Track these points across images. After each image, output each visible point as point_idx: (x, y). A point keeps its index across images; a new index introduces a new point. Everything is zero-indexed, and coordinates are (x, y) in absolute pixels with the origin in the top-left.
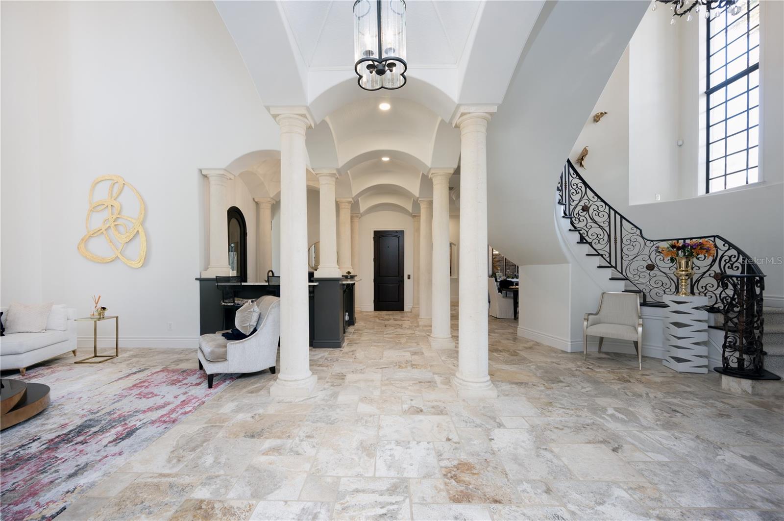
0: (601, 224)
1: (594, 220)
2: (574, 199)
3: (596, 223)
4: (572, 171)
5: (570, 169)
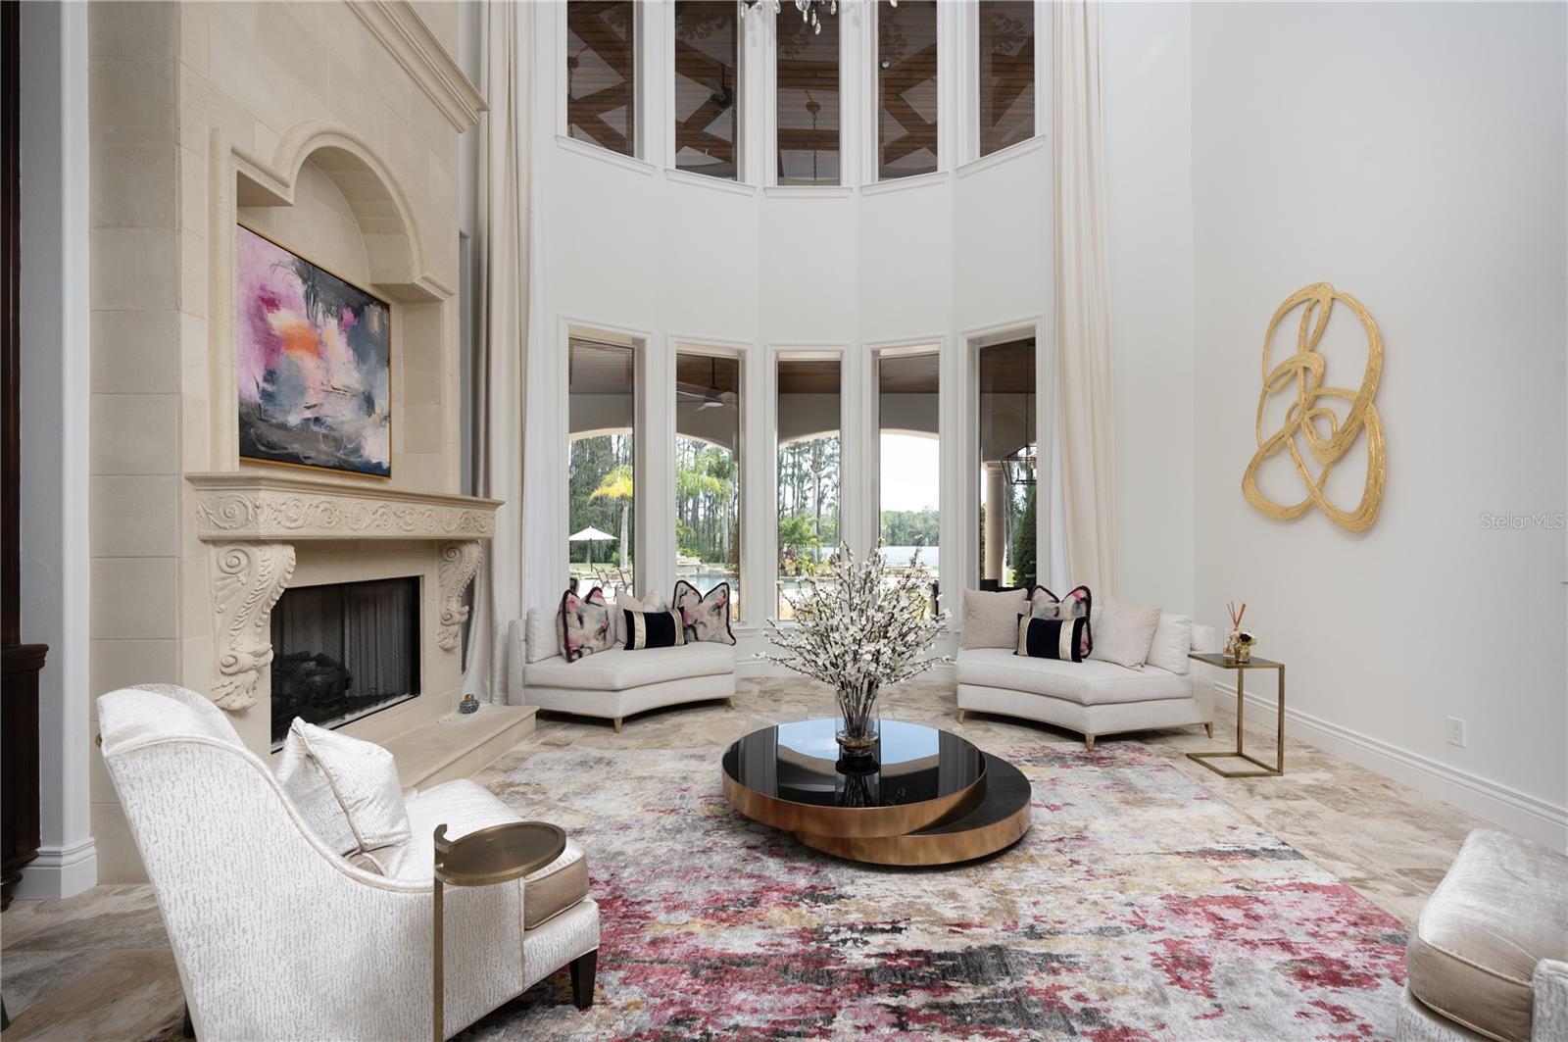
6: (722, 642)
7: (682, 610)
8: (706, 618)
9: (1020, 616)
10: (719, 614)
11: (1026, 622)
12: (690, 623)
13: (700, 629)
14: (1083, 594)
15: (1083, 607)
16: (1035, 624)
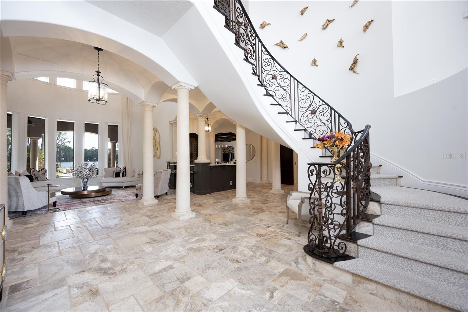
0: (285, 88)
1: (280, 85)
2: (265, 69)
3: (281, 87)
4: (264, 50)
5: (263, 47)
6: (45, 180)
7: (34, 174)
8: (41, 176)
9: (114, 172)
10: (44, 175)
11: (115, 173)
12: (36, 177)
13: (39, 179)
14: (125, 168)
15: (125, 170)
16: (116, 173)
